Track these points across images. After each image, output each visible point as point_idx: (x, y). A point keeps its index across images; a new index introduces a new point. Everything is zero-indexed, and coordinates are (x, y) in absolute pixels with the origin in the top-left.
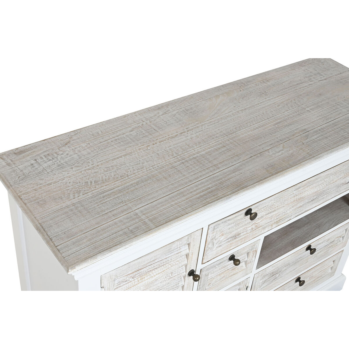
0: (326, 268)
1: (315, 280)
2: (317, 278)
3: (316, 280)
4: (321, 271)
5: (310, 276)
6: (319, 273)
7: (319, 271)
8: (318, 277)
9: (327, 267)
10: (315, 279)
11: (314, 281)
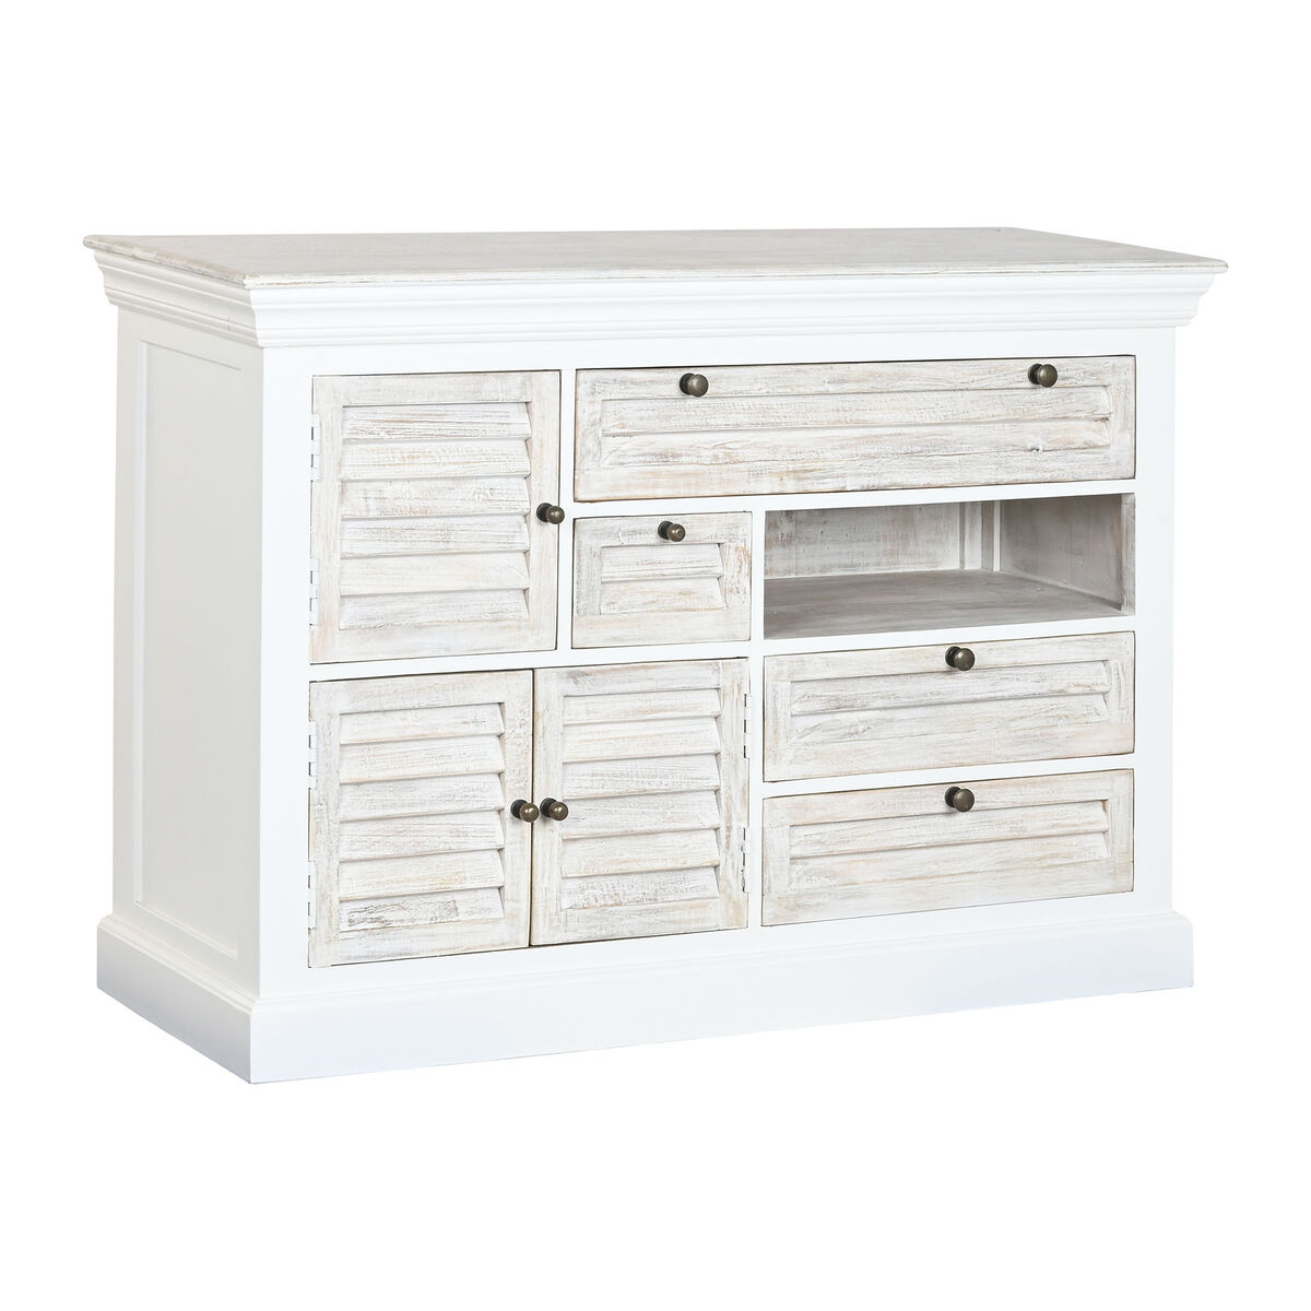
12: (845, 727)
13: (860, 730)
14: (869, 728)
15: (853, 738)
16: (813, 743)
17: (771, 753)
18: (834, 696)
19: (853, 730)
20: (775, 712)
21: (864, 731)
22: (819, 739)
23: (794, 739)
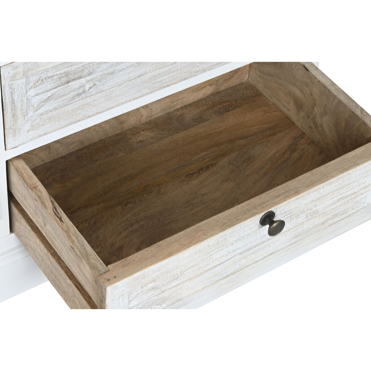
0: (356, 190)
1: (327, 220)
2: (333, 217)
3: (330, 222)
4: (343, 198)
5: (308, 210)
6: (334, 203)
7: (336, 199)
8: (336, 215)
9: (361, 187)
10: (325, 219)
11: (323, 223)
12: (74, 90)
13: (87, 88)
14: (94, 85)
15: (81, 97)
16: (46, 112)
17: (10, 131)
18: (65, 73)
19: (81, 91)
20: (13, 102)
21: (91, 88)
22: (52, 107)
23: (31, 114)
